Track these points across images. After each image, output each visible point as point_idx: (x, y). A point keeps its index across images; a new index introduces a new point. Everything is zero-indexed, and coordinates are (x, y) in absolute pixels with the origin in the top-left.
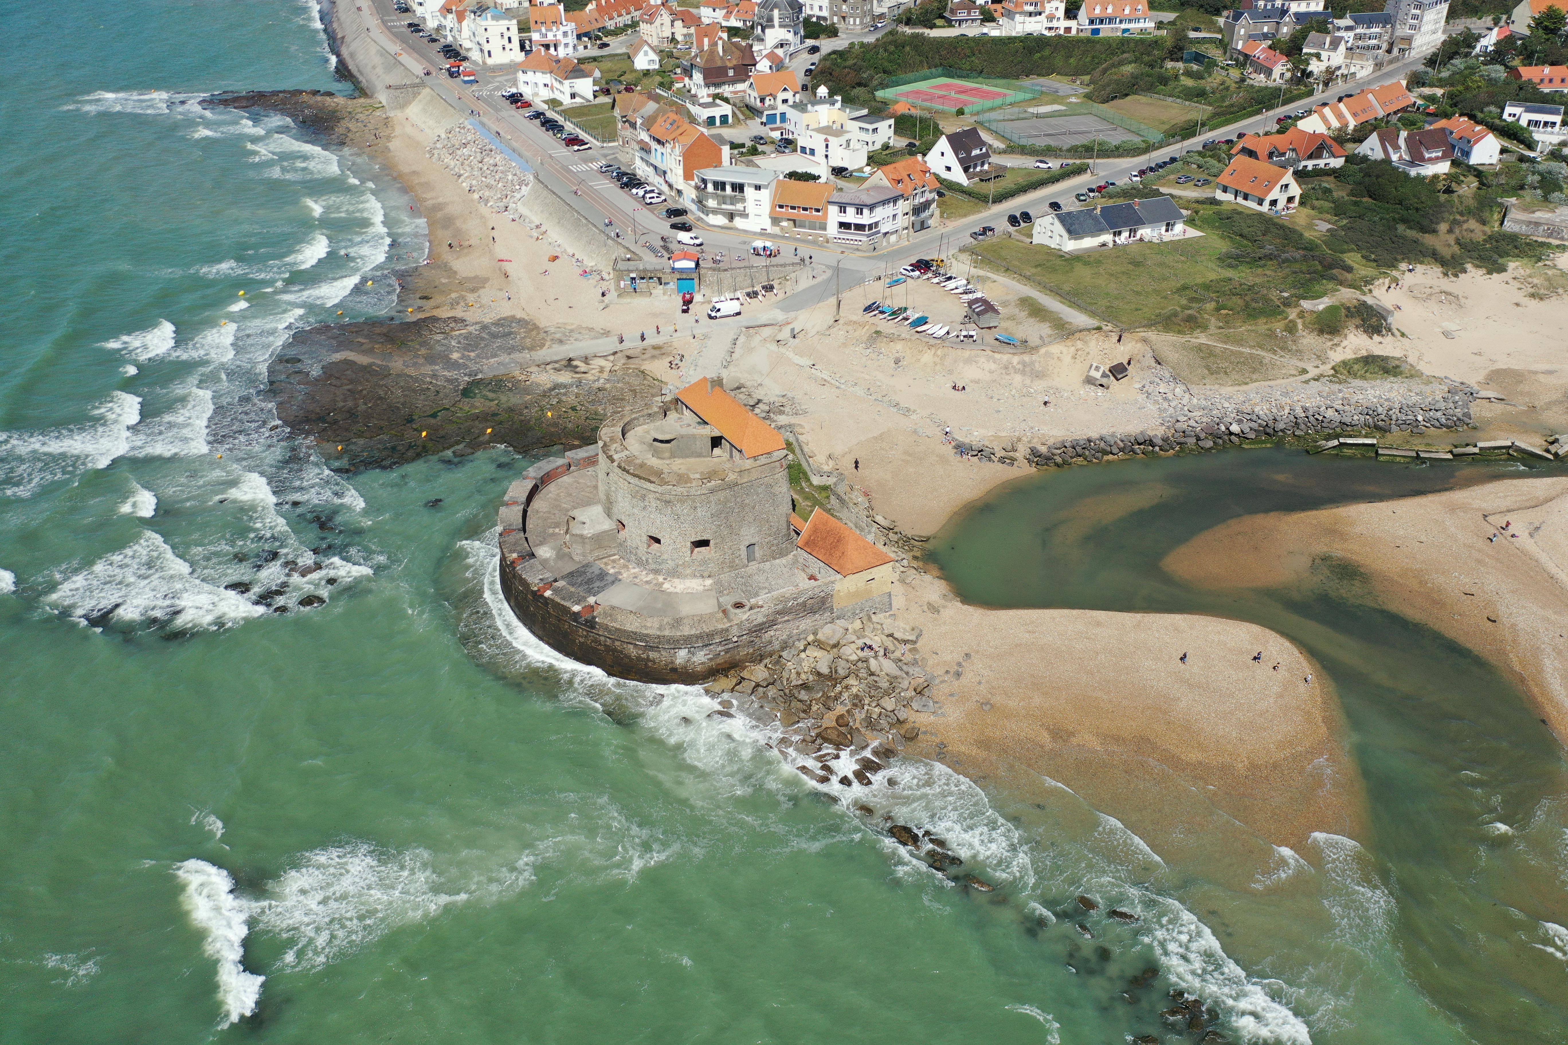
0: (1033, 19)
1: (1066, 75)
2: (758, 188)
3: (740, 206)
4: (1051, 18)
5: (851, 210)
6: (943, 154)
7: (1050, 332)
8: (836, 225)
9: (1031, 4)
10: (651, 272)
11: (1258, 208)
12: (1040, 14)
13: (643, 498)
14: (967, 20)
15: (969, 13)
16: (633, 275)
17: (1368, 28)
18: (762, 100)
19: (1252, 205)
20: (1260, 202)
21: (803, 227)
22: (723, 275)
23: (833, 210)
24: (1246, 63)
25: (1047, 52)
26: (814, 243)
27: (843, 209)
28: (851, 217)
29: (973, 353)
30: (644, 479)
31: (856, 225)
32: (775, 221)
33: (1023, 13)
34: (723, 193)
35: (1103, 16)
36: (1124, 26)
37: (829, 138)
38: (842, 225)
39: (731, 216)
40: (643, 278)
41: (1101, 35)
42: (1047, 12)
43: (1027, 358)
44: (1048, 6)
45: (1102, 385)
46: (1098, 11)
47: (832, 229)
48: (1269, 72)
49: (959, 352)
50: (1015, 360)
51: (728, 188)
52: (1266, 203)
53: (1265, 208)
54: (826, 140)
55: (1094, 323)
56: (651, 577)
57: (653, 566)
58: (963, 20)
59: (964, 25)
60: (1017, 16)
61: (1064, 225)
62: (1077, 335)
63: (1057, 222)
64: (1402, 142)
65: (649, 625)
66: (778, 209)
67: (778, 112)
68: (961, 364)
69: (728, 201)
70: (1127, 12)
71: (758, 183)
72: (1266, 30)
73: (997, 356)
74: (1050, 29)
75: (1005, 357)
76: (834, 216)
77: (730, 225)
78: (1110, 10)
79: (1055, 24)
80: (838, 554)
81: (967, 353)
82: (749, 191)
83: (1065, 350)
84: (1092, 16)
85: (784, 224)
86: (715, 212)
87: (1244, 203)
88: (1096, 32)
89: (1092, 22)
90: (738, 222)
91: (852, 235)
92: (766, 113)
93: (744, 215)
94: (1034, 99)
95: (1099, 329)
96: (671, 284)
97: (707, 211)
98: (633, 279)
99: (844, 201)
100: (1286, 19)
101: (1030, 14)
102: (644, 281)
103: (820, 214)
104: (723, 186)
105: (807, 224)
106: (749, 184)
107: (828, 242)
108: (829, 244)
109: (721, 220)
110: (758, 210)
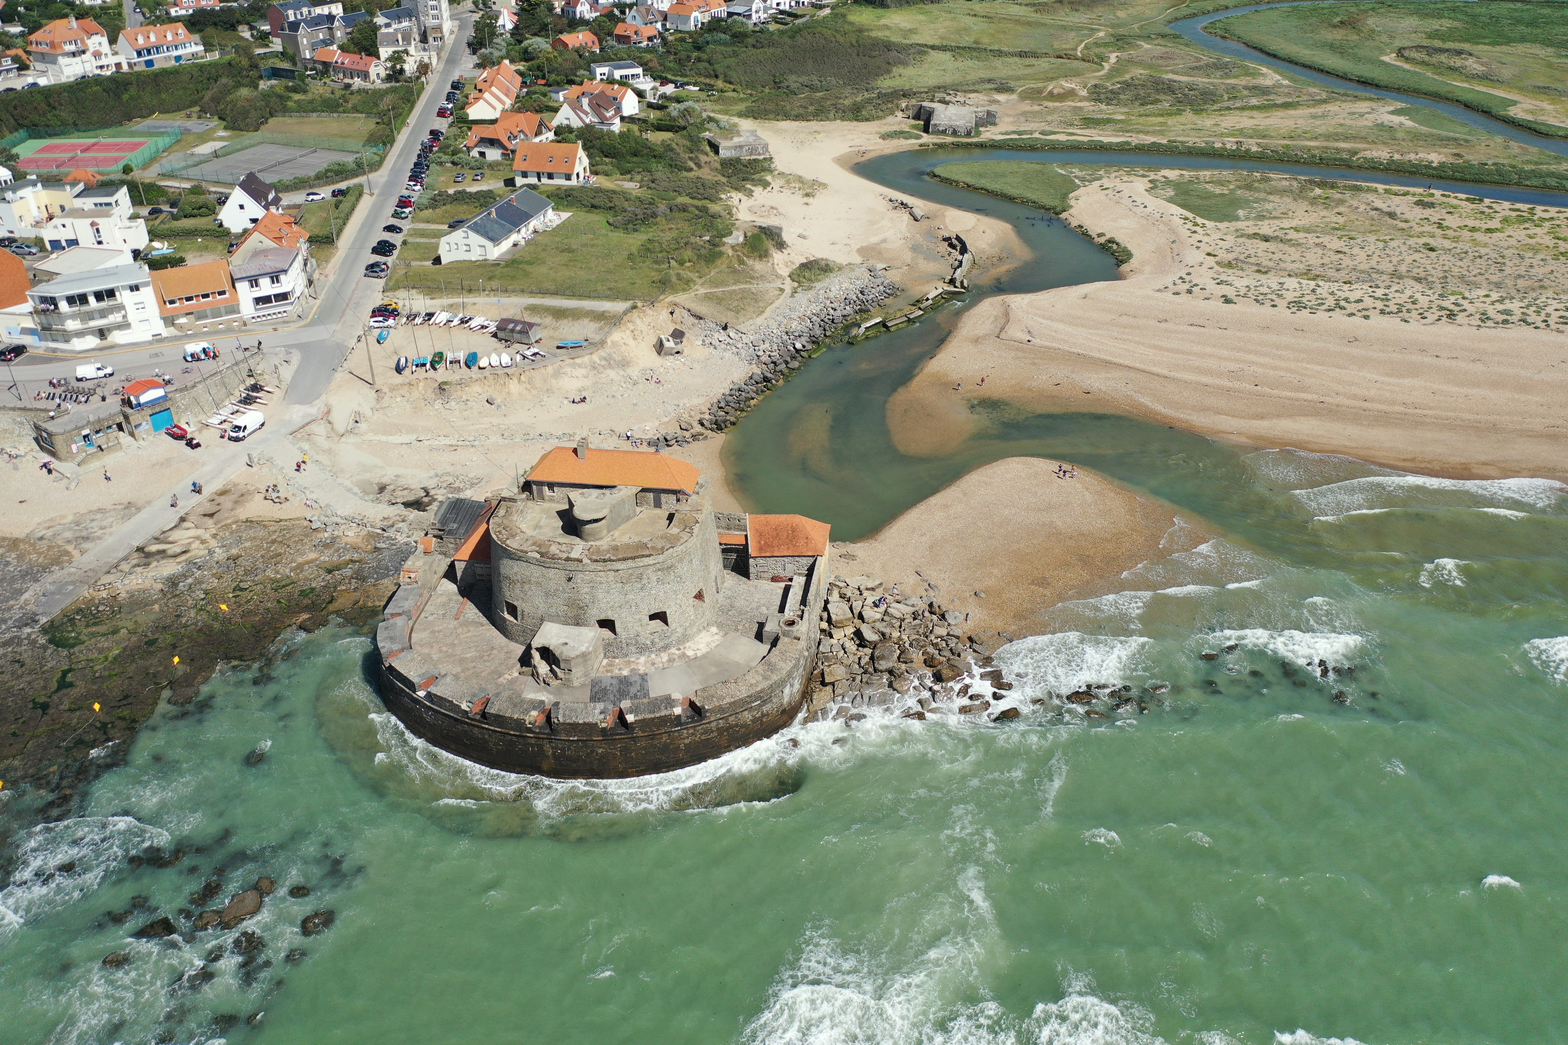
0: (79, 59)
1: (179, 109)
2: (135, 288)
3: (115, 318)
4: (97, 55)
5: (265, 282)
6: (242, 207)
7: (597, 325)
8: (251, 304)
9: (70, 43)
12: (84, 52)
16: (85, 432)
19: (560, 181)
20: (568, 177)
21: (205, 317)
22: (193, 393)
23: (243, 287)
24: (329, 71)
26: (229, 330)
27: (254, 282)
28: (266, 288)
29: (556, 366)
31: (275, 296)
32: (169, 321)
34: (84, 308)
35: (148, 45)
36: (175, 53)
38: (258, 301)
39: (102, 333)
40: (97, 432)
41: (156, 66)
42: (91, 50)
43: (602, 353)
44: (89, 42)
45: (678, 353)
46: (141, 40)
47: (247, 308)
49: (540, 370)
50: (595, 358)
51: (92, 299)
52: (574, 177)
53: (574, 182)
54: (93, 224)
55: (628, 304)
60: (60, 59)
61: (482, 235)
62: (625, 318)
64: (586, 107)
66: (168, 306)
68: (553, 381)
69: (96, 315)
70: (169, 37)
71: (133, 282)
72: (321, 36)
73: (578, 361)
74: (101, 67)
75: (586, 359)
76: (245, 293)
77: (105, 343)
78: (153, 38)
81: (550, 369)
82: (124, 297)
83: (622, 335)
84: (138, 48)
85: (183, 320)
86: (80, 334)
87: (551, 182)
88: (149, 63)
89: (139, 54)
90: (117, 337)
91: (274, 308)
93: (125, 325)
94: (178, 141)
95: (634, 307)
96: (144, 424)
97: (67, 336)
98: (85, 437)
99: (253, 273)
100: (336, 23)
101: (74, 54)
102: (101, 434)
103: (227, 295)
104: (83, 299)
105: (209, 313)
106: (123, 287)
107: (245, 324)
108: (248, 327)
109: (92, 342)
110: (142, 315)
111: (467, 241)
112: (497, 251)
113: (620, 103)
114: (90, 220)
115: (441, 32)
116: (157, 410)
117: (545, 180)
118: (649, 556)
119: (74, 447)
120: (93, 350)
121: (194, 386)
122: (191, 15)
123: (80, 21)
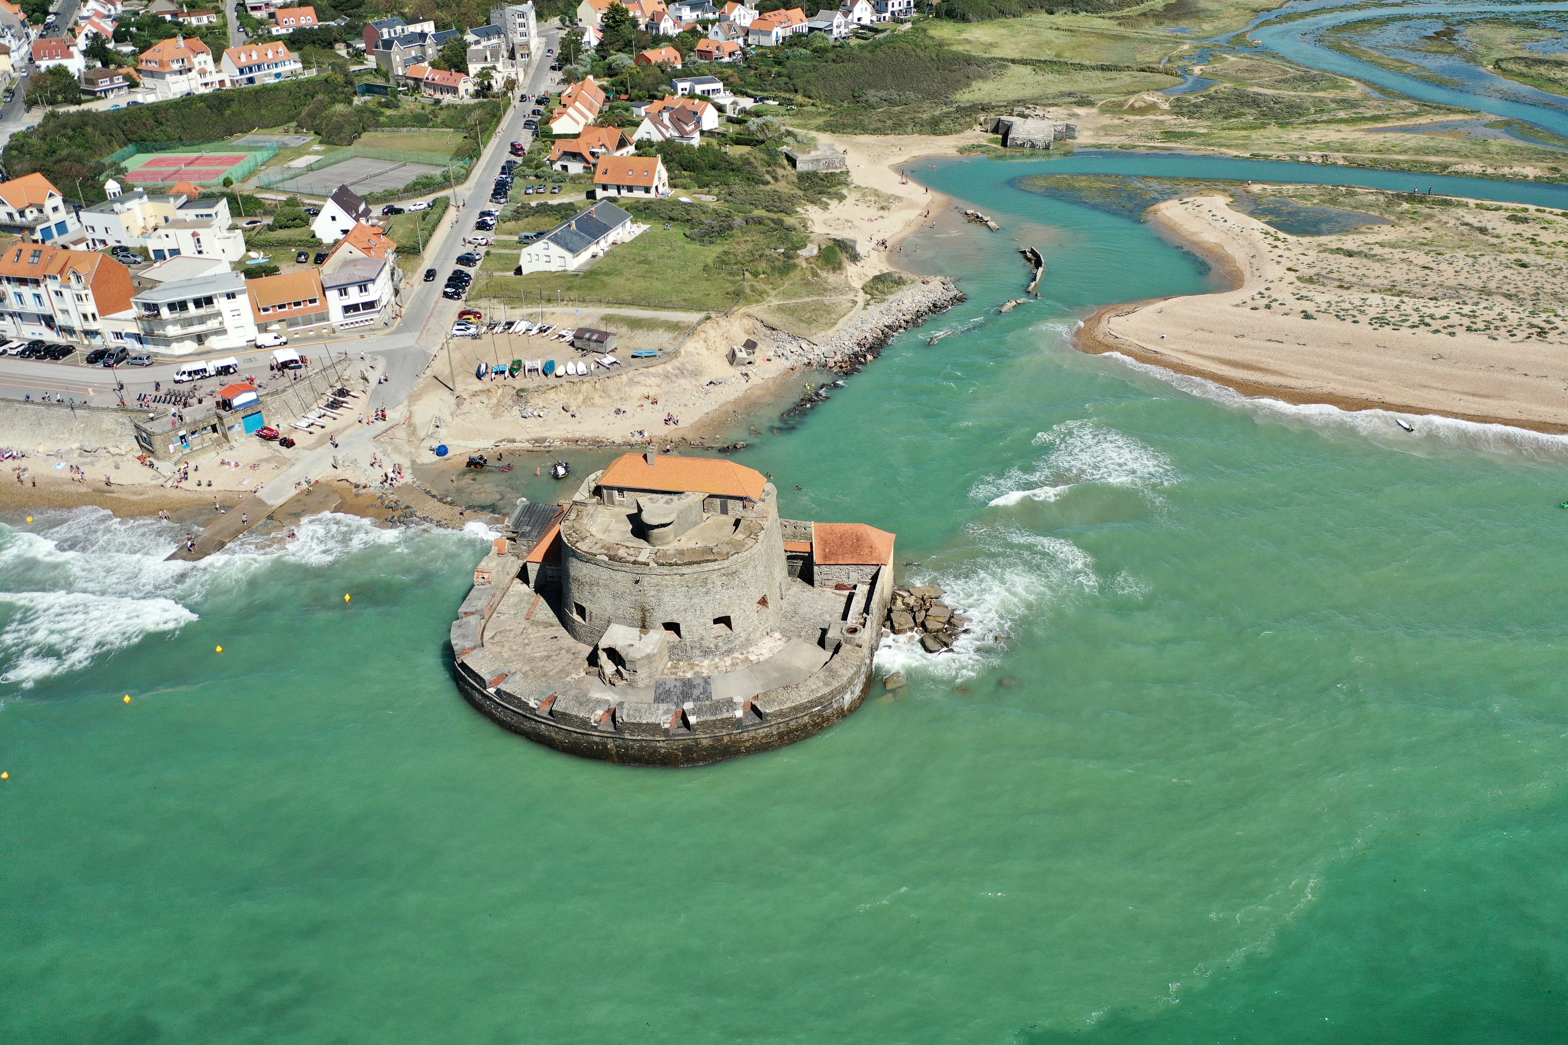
0: (184, 77)
1: (277, 125)
2: (231, 296)
3: (212, 324)
4: (203, 73)
5: (353, 291)
6: (333, 218)
7: (671, 335)
8: (340, 311)
9: (178, 61)
10: (202, 421)
12: (190, 70)
14: (112, 89)
15: (112, 81)
16: (183, 433)
17: (489, 40)
18: (22, 214)
19: (639, 194)
20: (647, 190)
21: (297, 324)
23: (333, 295)
25: (235, 107)
26: (319, 337)
27: (343, 290)
28: (355, 296)
29: (630, 374)
30: (703, 562)
31: (363, 304)
32: (263, 328)
33: (175, 72)
34: (185, 315)
35: (250, 63)
36: (274, 71)
38: (347, 309)
39: (200, 338)
40: (193, 433)
41: (258, 83)
42: (197, 67)
43: (676, 363)
44: (195, 61)
45: (750, 363)
46: (243, 59)
47: (336, 316)
48: (455, 90)
49: (617, 379)
50: (669, 367)
51: (191, 306)
53: (652, 195)
54: (195, 234)
55: (703, 315)
58: (108, 90)
59: (111, 96)
60: (168, 76)
61: (562, 246)
62: (699, 328)
64: (667, 122)
66: (262, 313)
67: (52, 224)
68: (627, 389)
69: (195, 321)
70: (270, 56)
71: (230, 290)
73: (651, 370)
74: (206, 84)
75: (660, 369)
76: (335, 302)
77: (202, 348)
78: (254, 57)
79: (208, 79)
80: (866, 550)
81: (625, 378)
82: (221, 304)
83: (696, 345)
84: (241, 66)
85: (276, 327)
86: (180, 339)
87: (630, 195)
88: (250, 81)
89: (242, 71)
90: (213, 342)
91: (362, 316)
93: (221, 332)
94: (276, 155)
95: (708, 318)
96: (237, 426)
97: (167, 341)
98: (182, 437)
99: (342, 282)
100: (428, 41)
101: (181, 73)
102: (196, 435)
103: (318, 303)
104: (182, 306)
105: (300, 320)
106: (221, 295)
107: (334, 332)
108: (337, 334)
109: (190, 346)
110: (238, 321)
111: (547, 252)
112: (575, 263)
113: (700, 118)
114: (191, 231)
115: (529, 49)
116: (250, 412)
117: (624, 193)
118: (716, 560)
119: (171, 447)
120: (191, 355)
121: (284, 391)
122: (291, 34)
123: (187, 40)
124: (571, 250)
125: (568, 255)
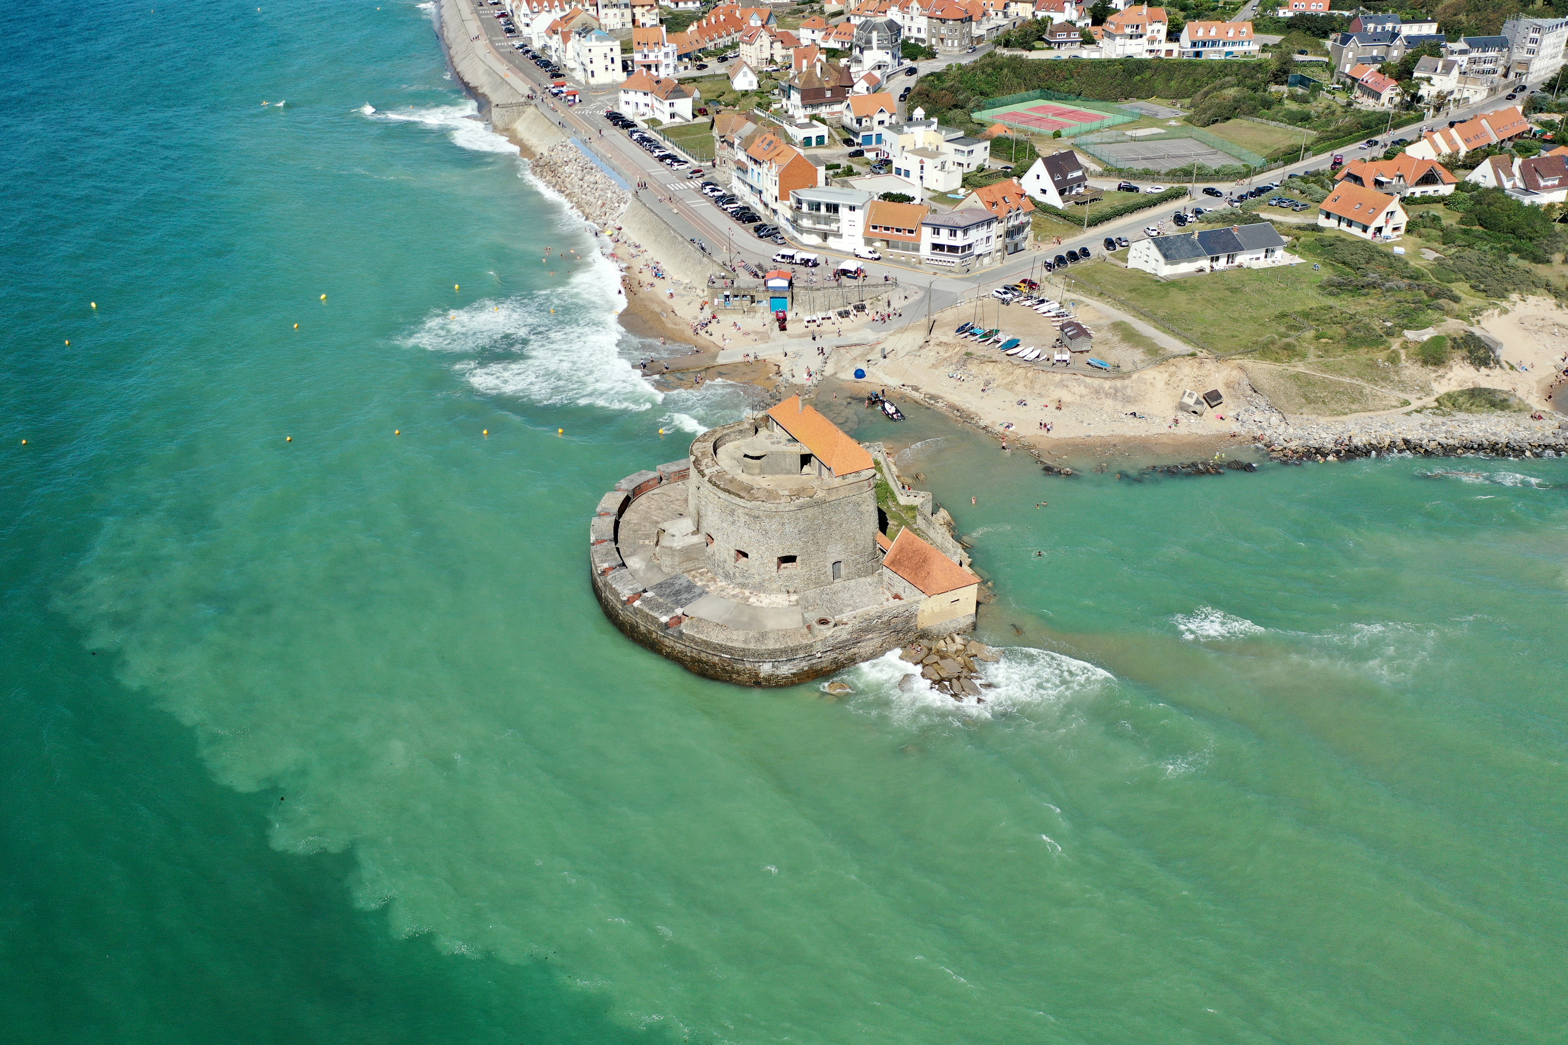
0: (1134, 41)
2: (852, 208)
3: (834, 226)
4: (1152, 41)
5: (944, 232)
7: (1143, 357)
8: (929, 247)
9: (1132, 27)
10: (744, 290)
11: (1363, 235)
12: (1141, 36)
13: (732, 512)
14: (1066, 43)
15: (1069, 35)
16: (727, 293)
17: (1484, 51)
18: (859, 121)
19: (1356, 231)
20: (1365, 229)
21: (897, 247)
22: (815, 294)
23: (927, 231)
24: (1353, 87)
25: (1147, 75)
26: (907, 263)
27: (936, 230)
28: (944, 238)
29: (1067, 377)
31: (949, 247)
32: (869, 242)
33: (1124, 36)
34: (817, 213)
36: (1227, 49)
37: (925, 159)
38: (935, 246)
39: (825, 236)
40: (736, 296)
41: (1203, 58)
42: (1149, 34)
43: (1118, 383)
44: (1149, 28)
45: (1195, 412)
46: (1200, 33)
47: (925, 250)
48: (1377, 96)
49: (1050, 375)
50: (1107, 384)
51: (823, 208)
52: (1371, 230)
53: (1368, 235)
54: (922, 162)
55: (1190, 349)
56: (737, 591)
57: (740, 580)
58: (1062, 43)
59: (1063, 48)
60: (1118, 38)
61: (1160, 250)
62: (1171, 361)
63: (1153, 246)
64: (1516, 170)
65: (735, 637)
66: (871, 229)
67: (874, 133)
69: (823, 221)
71: (853, 204)
72: (1375, 53)
73: (1088, 380)
74: (1151, 51)
75: (1096, 382)
76: (927, 237)
77: (824, 244)
78: (1213, 33)
79: (1156, 46)
80: (924, 574)
81: (1058, 377)
82: (843, 212)
83: (1158, 376)
85: (878, 244)
86: (809, 231)
87: (1348, 229)
88: (1198, 54)
90: (832, 242)
91: (945, 257)
92: (862, 134)
93: (838, 235)
95: (1193, 355)
96: (764, 302)
97: (801, 230)
98: (727, 296)
99: (937, 223)
100: (1397, 42)
101: (1131, 37)
102: (738, 299)
103: (913, 235)
104: (818, 207)
105: (900, 245)
106: (843, 205)
107: (920, 263)
108: (921, 266)
109: (815, 240)
110: (851, 231)
111: (1148, 252)
116: (779, 296)
117: (1343, 226)
119: (716, 300)
120: (812, 246)
123: (1151, 8)
124: (1166, 256)
125: (1162, 260)
